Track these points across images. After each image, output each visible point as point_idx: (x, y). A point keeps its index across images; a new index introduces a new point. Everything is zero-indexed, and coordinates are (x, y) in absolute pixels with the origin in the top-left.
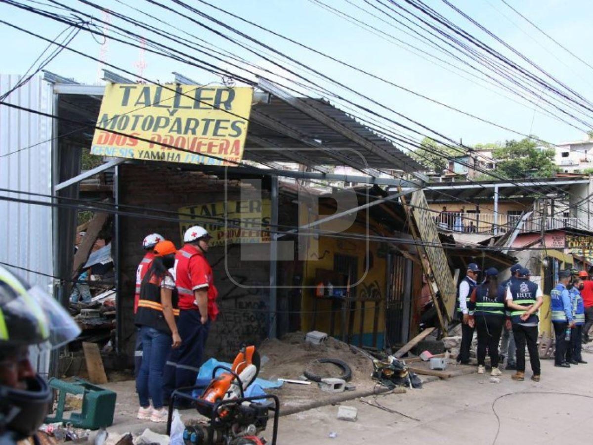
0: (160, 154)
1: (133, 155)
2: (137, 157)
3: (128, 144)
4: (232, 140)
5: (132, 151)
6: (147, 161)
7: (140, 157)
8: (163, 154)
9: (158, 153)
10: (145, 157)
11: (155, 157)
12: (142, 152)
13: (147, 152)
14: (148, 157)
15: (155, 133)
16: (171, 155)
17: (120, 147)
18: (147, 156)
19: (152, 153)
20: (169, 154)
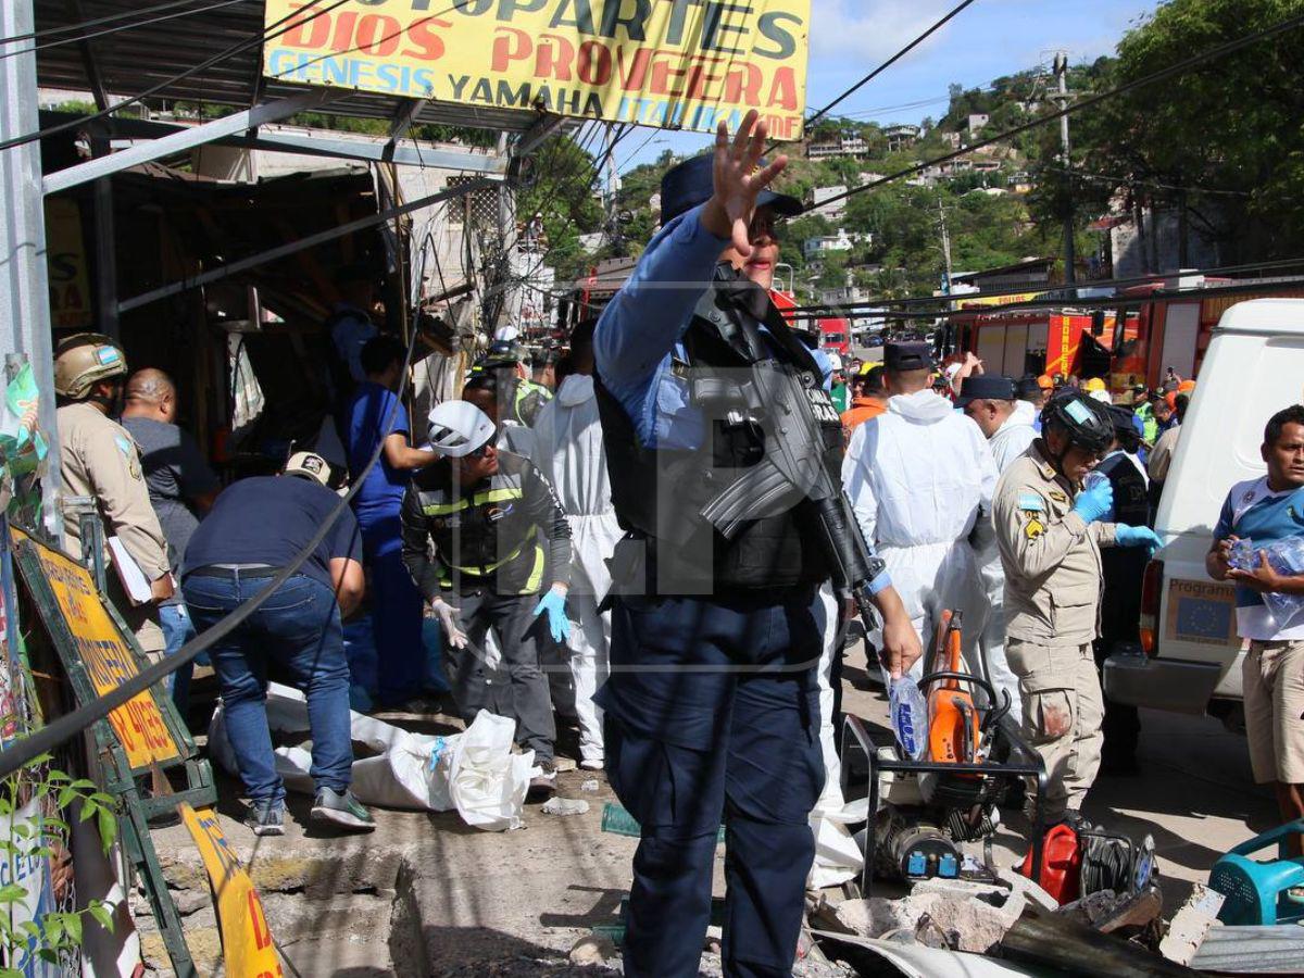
0: (534, 92)
1: (429, 88)
2: (445, 93)
3: (406, 53)
4: (769, 68)
5: (425, 76)
6: (481, 109)
7: (458, 94)
8: (545, 90)
9: (526, 88)
10: (474, 96)
11: (511, 100)
12: (465, 80)
13: (484, 83)
14: (488, 97)
15: (505, 24)
16: (569, 97)
17: (378, 61)
18: (481, 93)
19: (503, 85)
20: (562, 93)
